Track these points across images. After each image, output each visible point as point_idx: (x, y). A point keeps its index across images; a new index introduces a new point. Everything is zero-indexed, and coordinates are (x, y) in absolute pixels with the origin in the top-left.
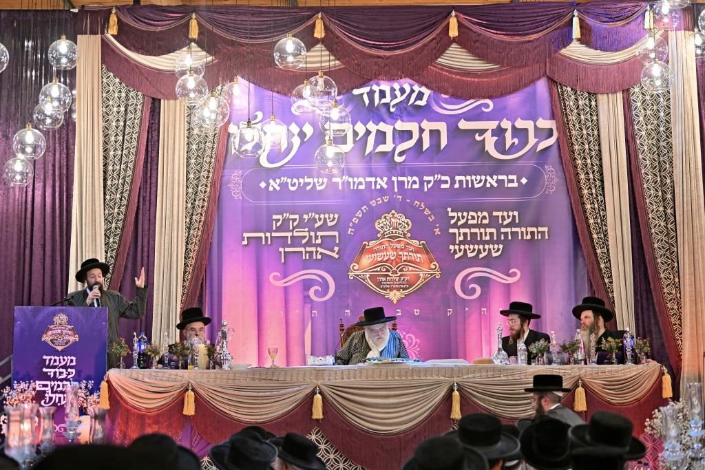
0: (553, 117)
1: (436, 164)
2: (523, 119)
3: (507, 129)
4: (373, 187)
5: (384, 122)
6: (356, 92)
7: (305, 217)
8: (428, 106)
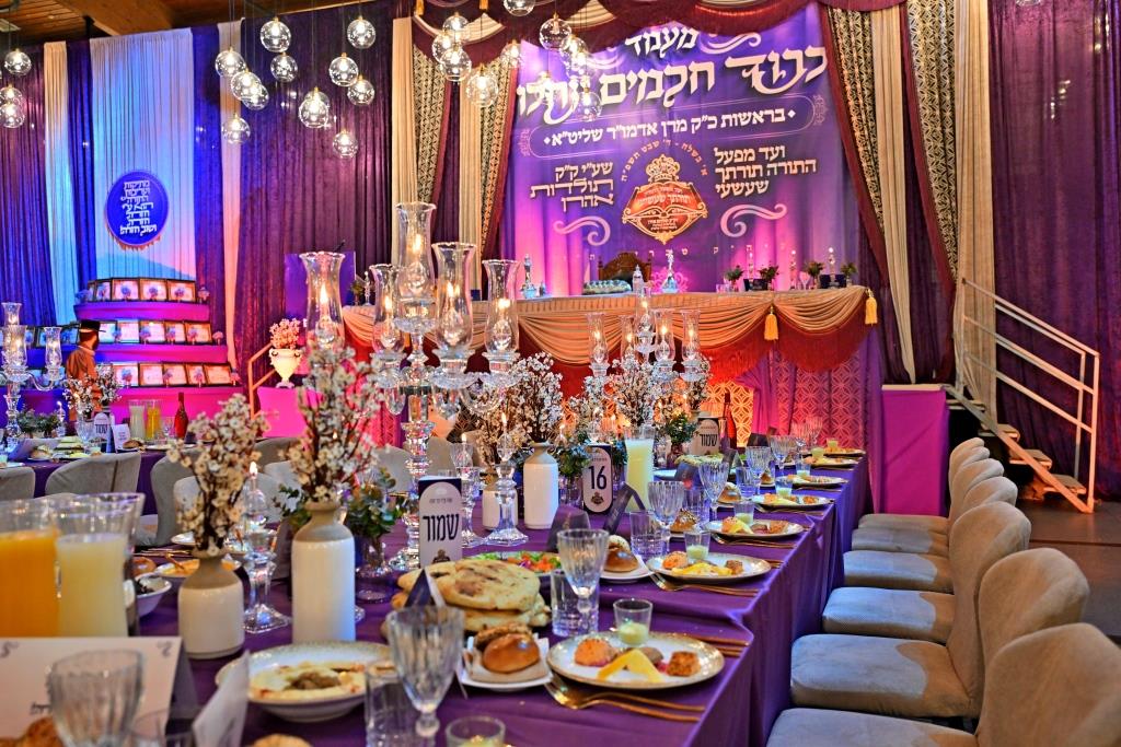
0: (823, 44)
1: (703, 105)
2: (791, 49)
3: (773, 63)
4: (644, 134)
5: (655, 68)
6: (628, 42)
7: (584, 167)
8: (696, 47)
